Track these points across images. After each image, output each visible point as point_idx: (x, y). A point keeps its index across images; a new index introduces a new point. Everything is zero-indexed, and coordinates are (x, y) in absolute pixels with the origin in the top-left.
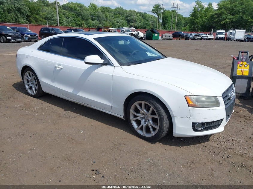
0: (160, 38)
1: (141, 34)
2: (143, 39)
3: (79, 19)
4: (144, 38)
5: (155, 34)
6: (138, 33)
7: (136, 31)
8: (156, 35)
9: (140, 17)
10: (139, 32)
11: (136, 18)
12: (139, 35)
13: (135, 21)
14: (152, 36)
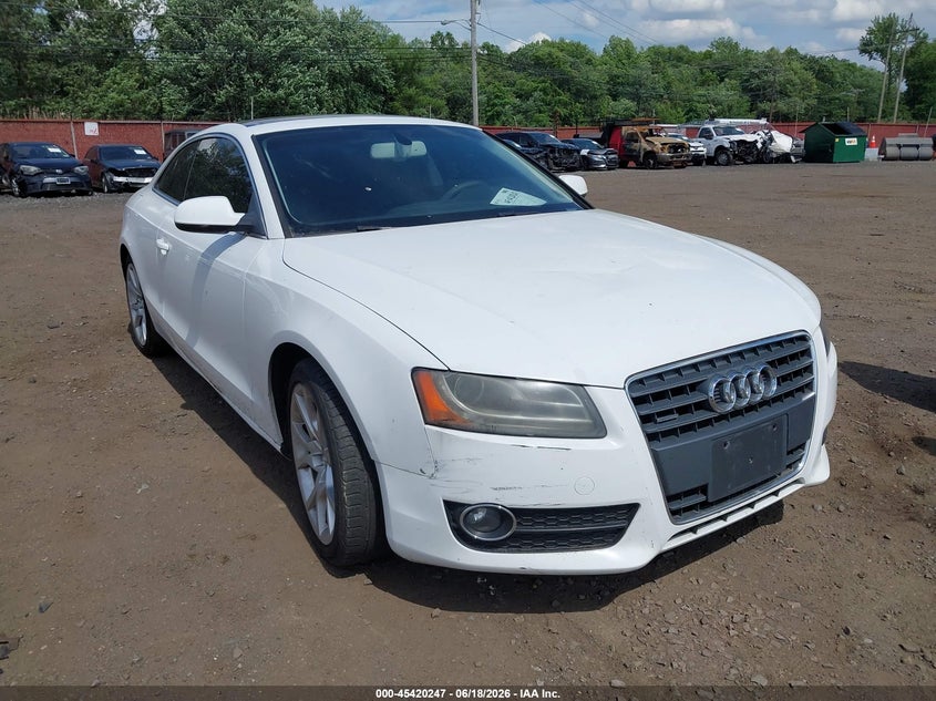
0: (872, 153)
1: (783, 143)
2: (790, 162)
3: (565, 97)
4: (793, 158)
5: (847, 140)
6: (771, 139)
7: (760, 132)
8: (852, 142)
9: (810, 76)
10: (775, 133)
11: (790, 82)
12: (773, 147)
13: (783, 93)
14: (832, 146)
